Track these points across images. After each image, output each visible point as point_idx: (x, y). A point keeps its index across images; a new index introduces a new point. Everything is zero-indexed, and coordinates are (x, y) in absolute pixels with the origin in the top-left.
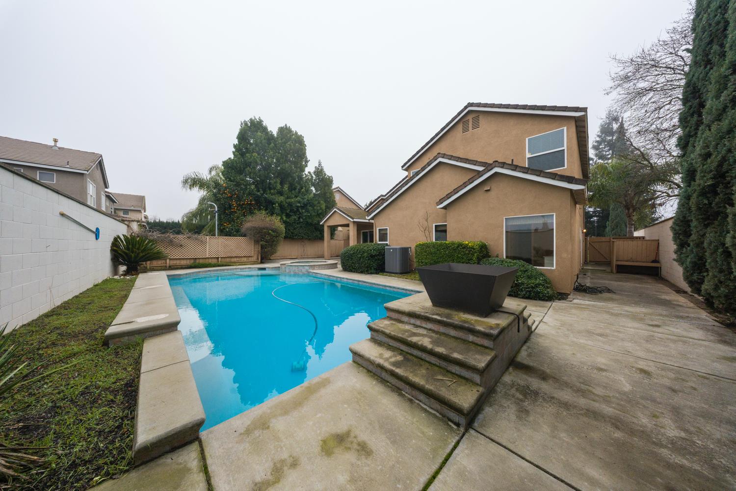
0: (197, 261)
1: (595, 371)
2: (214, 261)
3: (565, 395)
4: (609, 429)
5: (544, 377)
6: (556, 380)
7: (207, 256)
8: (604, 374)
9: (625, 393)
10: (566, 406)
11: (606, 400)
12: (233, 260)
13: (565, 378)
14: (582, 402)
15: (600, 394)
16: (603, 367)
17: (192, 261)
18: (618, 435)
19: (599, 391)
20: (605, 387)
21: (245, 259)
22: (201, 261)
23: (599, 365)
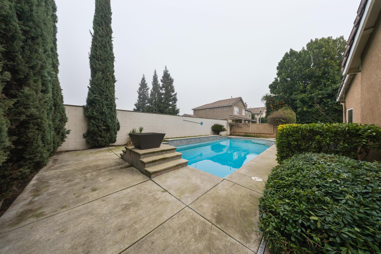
0: (247, 134)
1: (111, 178)
2: (254, 134)
3: (113, 168)
4: (101, 168)
5: (121, 168)
6: (118, 169)
7: (250, 132)
8: (108, 179)
9: (100, 176)
10: (111, 167)
11: (104, 172)
12: (262, 135)
13: (117, 171)
14: (109, 169)
15: (106, 173)
16: (110, 181)
17: (245, 134)
18: (100, 168)
19: (107, 173)
20: (106, 175)
21: (269, 135)
22: (248, 134)
23: (112, 181)
